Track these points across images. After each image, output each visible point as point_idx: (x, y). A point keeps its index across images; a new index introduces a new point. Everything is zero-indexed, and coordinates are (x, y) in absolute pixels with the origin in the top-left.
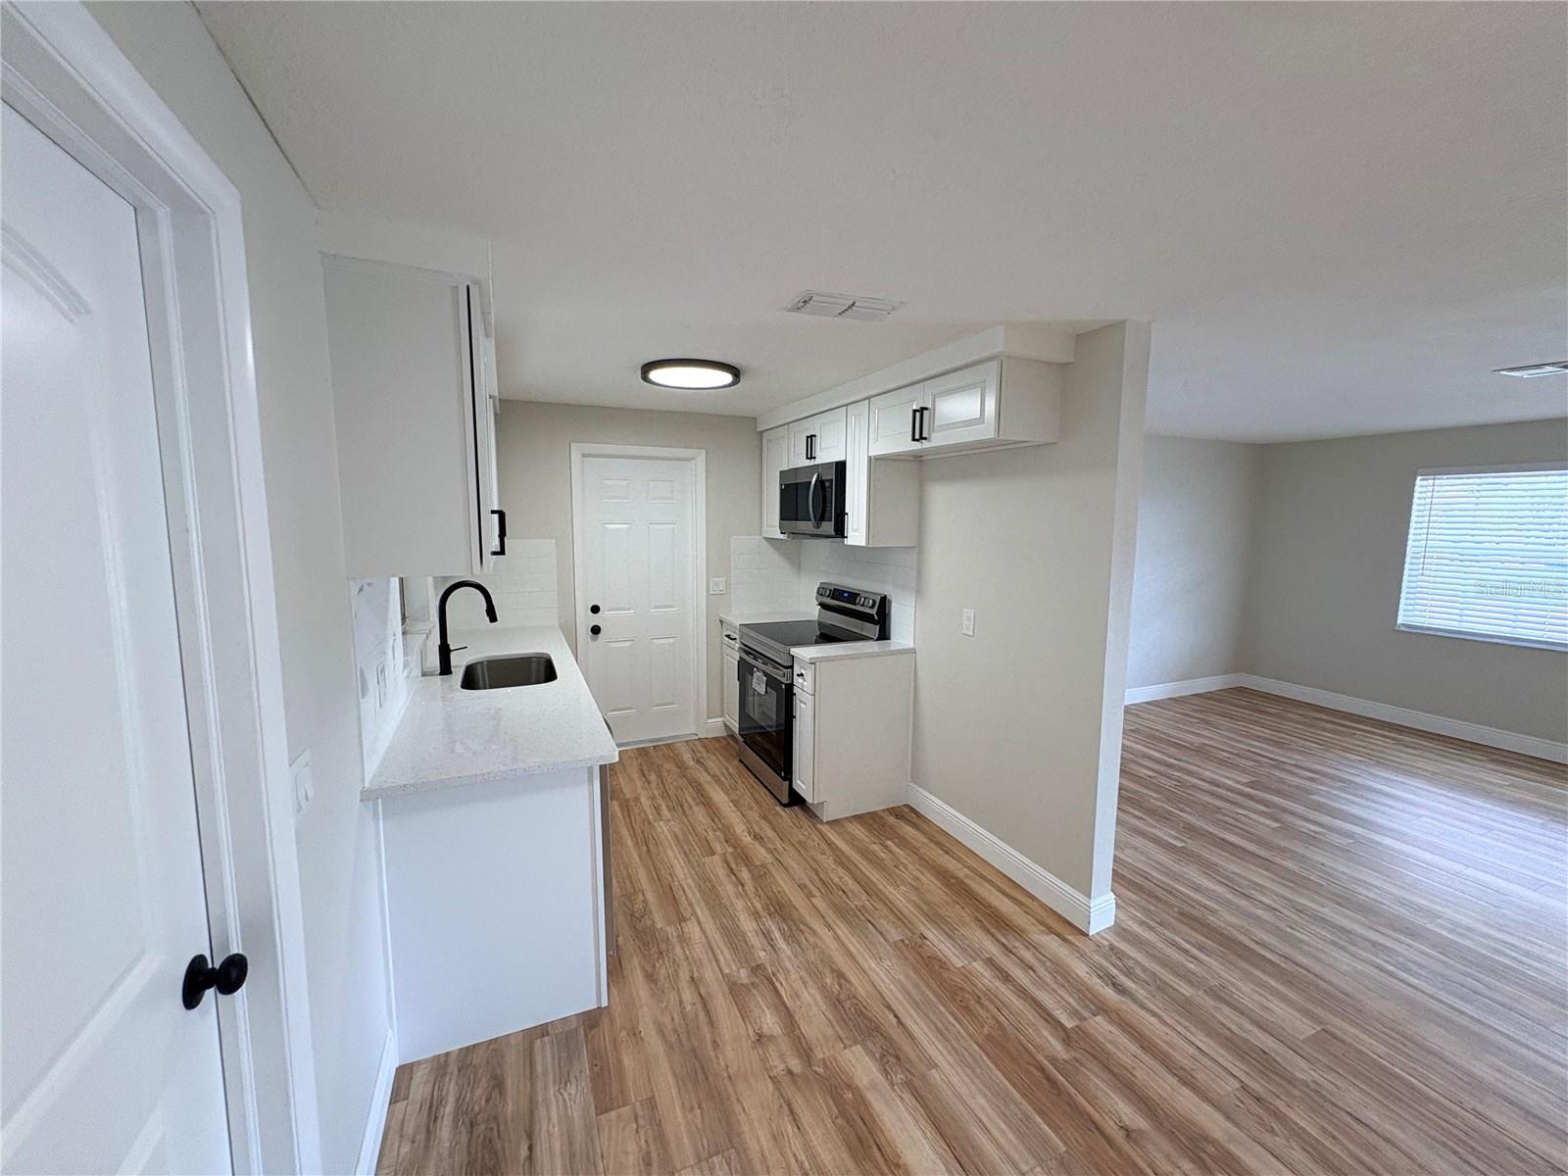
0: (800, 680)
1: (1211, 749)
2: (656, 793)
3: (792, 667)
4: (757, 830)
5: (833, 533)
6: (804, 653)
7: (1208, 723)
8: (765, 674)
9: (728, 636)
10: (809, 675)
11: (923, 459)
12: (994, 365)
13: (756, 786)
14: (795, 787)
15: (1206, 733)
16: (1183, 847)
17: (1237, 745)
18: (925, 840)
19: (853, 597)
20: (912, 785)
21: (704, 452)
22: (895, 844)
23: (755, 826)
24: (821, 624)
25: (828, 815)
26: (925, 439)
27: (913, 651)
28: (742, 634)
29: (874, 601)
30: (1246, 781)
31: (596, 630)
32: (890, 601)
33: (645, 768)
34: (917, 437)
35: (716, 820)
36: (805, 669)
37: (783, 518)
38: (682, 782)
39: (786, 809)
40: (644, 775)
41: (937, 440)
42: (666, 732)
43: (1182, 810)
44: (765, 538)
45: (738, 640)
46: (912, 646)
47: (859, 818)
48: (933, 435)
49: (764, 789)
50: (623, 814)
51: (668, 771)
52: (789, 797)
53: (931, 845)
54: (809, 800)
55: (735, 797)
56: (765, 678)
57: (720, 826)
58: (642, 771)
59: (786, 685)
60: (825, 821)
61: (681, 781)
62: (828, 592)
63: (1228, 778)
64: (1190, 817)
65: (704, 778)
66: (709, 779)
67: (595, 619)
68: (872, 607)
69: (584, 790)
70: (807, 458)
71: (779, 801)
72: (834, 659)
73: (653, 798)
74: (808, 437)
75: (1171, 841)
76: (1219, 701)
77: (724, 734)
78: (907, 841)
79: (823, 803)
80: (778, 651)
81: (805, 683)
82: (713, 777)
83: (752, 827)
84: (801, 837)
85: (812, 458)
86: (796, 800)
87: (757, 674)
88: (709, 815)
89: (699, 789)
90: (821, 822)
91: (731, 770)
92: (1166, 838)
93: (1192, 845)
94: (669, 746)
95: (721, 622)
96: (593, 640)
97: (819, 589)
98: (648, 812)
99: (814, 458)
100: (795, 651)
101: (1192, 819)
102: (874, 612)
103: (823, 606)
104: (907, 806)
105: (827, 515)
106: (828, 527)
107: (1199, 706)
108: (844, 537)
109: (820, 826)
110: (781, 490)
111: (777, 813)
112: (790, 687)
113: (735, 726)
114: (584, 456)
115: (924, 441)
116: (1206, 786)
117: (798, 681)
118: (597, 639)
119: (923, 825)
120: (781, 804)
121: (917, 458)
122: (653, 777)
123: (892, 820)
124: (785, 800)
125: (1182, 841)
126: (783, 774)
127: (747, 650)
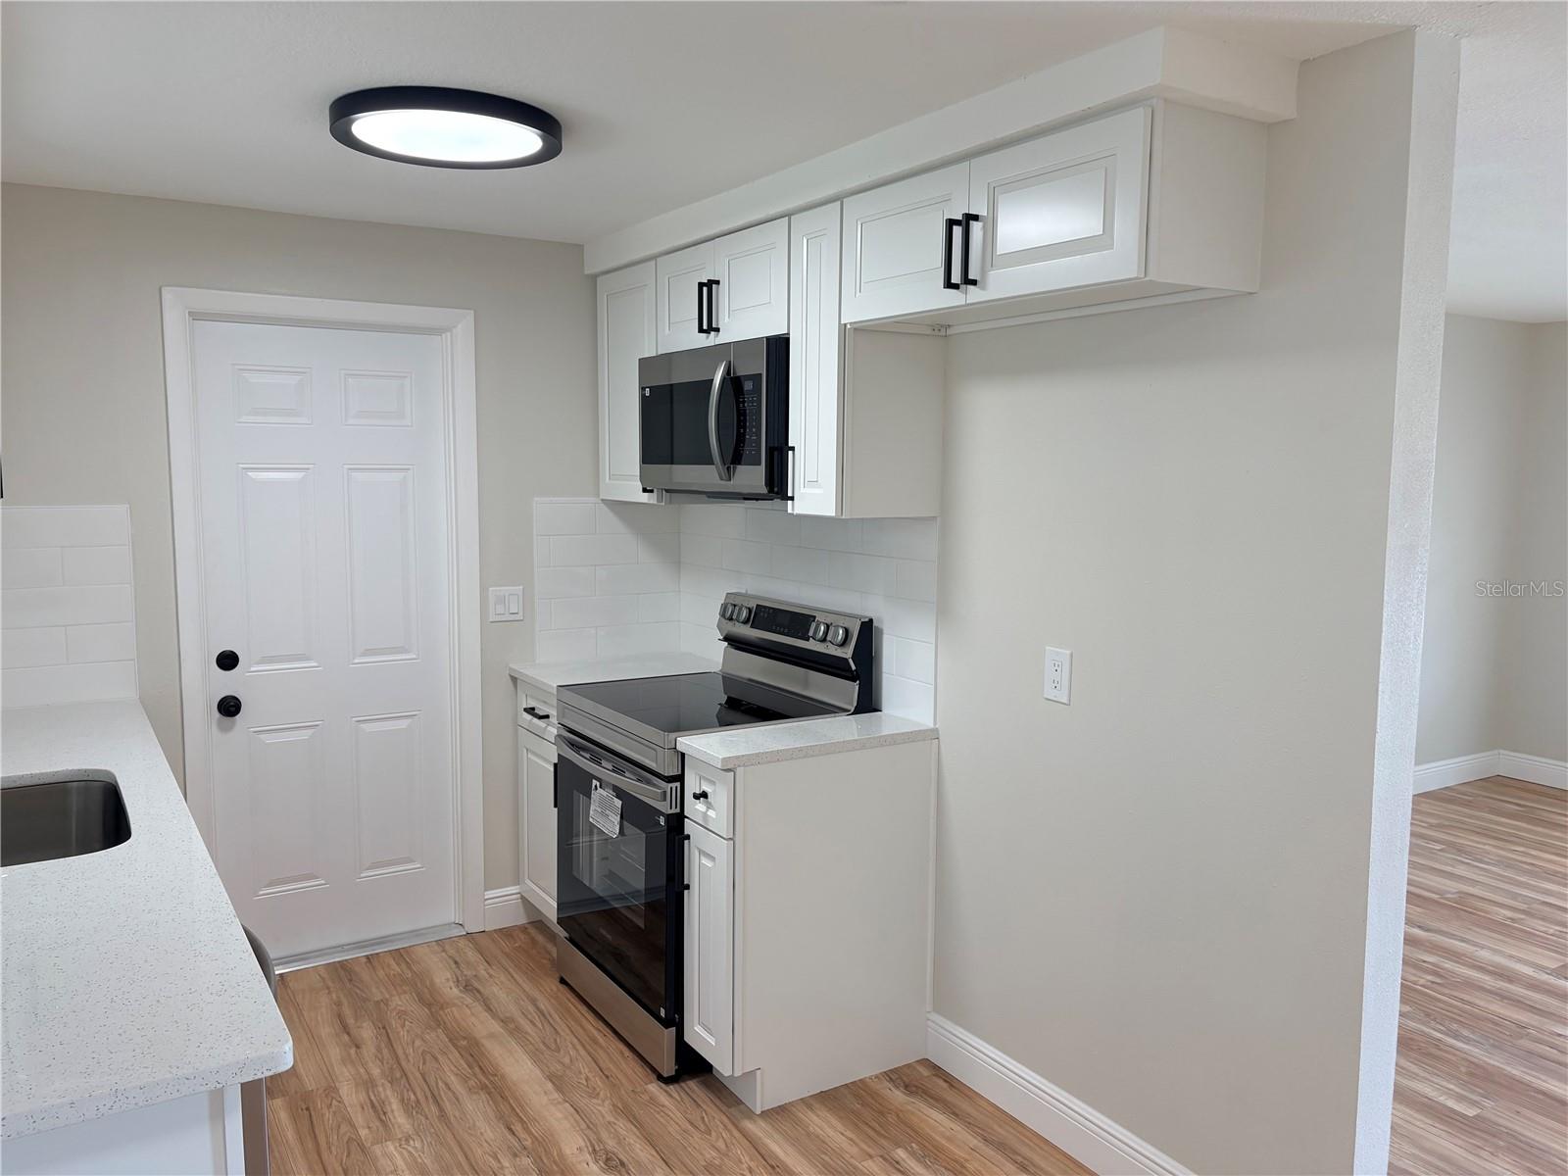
0: (700, 806)
1: (1480, 904)
2: (376, 1072)
3: (680, 778)
4: (611, 1144)
5: (765, 490)
6: (709, 746)
7: (1460, 850)
8: (619, 793)
9: (531, 711)
10: (720, 795)
11: (949, 332)
12: (1138, 117)
13: (601, 1040)
14: (687, 1039)
15: (1460, 870)
16: (1477, 1117)
17: (1525, 892)
18: (974, 1142)
19: (798, 622)
20: (935, 1017)
21: (469, 317)
22: (913, 1154)
23: (604, 1135)
24: (728, 680)
25: (765, 1096)
26: (974, 283)
27: (933, 735)
28: (564, 707)
29: (846, 631)
30: (1553, 965)
31: (229, 707)
32: (880, 632)
33: (347, 1011)
34: (956, 278)
35: (518, 1128)
36: (713, 783)
37: (646, 458)
38: (436, 1038)
39: (672, 1088)
40: (346, 1029)
41: (1000, 285)
42: (393, 924)
43: (1456, 1036)
44: (602, 500)
45: (554, 720)
46: (931, 725)
47: (829, 1099)
48: (992, 274)
49: (622, 1046)
50: (298, 1132)
51: (402, 1014)
52: (678, 1061)
53: (990, 1152)
54: (722, 1066)
55: (556, 1068)
56: (618, 803)
57: (528, 1143)
58: (340, 1017)
59: (668, 817)
60: (758, 1112)
61: (430, 1036)
62: (745, 614)
63: (1520, 960)
64: (1475, 1051)
65: (482, 1025)
66: (495, 1026)
67: (227, 683)
68: (844, 643)
69: (200, 1140)
70: (701, 330)
71: (654, 1070)
72: (776, 757)
73: (369, 1084)
74: (701, 285)
75: (1451, 1103)
76: (1467, 804)
77: (522, 920)
78: (939, 1148)
79: (753, 1073)
80: (650, 744)
81: (711, 813)
82: (505, 1021)
83: (600, 1140)
84: (711, 1154)
85: (708, 327)
86: (691, 1066)
87: (599, 794)
88: (501, 1117)
89: (473, 1053)
90: (749, 1114)
91: (544, 1004)
92: (1442, 1099)
93: (1495, 1110)
94: (399, 955)
95: (514, 680)
96: (224, 729)
97: (724, 608)
98: (359, 1119)
99: (717, 330)
100: (688, 742)
101: (1477, 1053)
102: (847, 653)
103: (734, 642)
104: (926, 1062)
105: (747, 450)
106: (751, 477)
107: (1439, 817)
108: (784, 496)
109: (748, 1125)
110: (643, 398)
111: (653, 1099)
112: (677, 821)
113: (549, 905)
114: (195, 316)
115: (971, 288)
116: (1488, 981)
117: (694, 808)
118: (234, 724)
119: (965, 1106)
120: (660, 1078)
121: (936, 329)
122: (367, 1032)
123: (898, 1097)
124: (669, 1068)
125: (1474, 1103)
126: (663, 1013)
127: (576, 740)
